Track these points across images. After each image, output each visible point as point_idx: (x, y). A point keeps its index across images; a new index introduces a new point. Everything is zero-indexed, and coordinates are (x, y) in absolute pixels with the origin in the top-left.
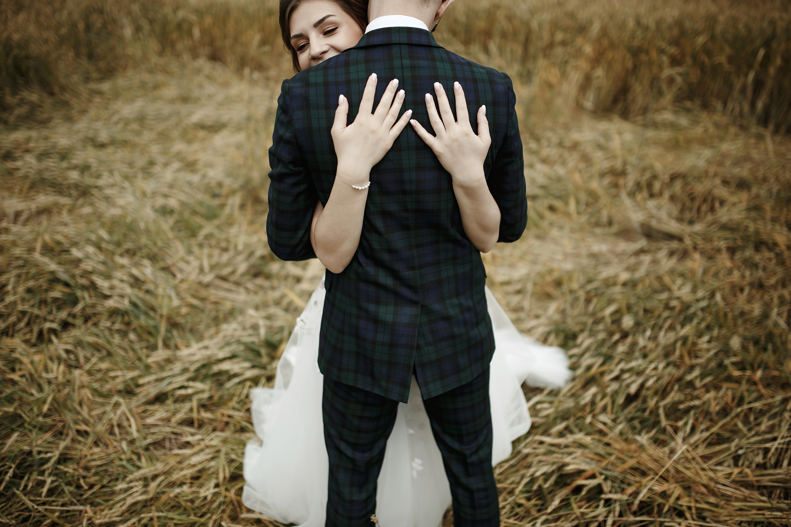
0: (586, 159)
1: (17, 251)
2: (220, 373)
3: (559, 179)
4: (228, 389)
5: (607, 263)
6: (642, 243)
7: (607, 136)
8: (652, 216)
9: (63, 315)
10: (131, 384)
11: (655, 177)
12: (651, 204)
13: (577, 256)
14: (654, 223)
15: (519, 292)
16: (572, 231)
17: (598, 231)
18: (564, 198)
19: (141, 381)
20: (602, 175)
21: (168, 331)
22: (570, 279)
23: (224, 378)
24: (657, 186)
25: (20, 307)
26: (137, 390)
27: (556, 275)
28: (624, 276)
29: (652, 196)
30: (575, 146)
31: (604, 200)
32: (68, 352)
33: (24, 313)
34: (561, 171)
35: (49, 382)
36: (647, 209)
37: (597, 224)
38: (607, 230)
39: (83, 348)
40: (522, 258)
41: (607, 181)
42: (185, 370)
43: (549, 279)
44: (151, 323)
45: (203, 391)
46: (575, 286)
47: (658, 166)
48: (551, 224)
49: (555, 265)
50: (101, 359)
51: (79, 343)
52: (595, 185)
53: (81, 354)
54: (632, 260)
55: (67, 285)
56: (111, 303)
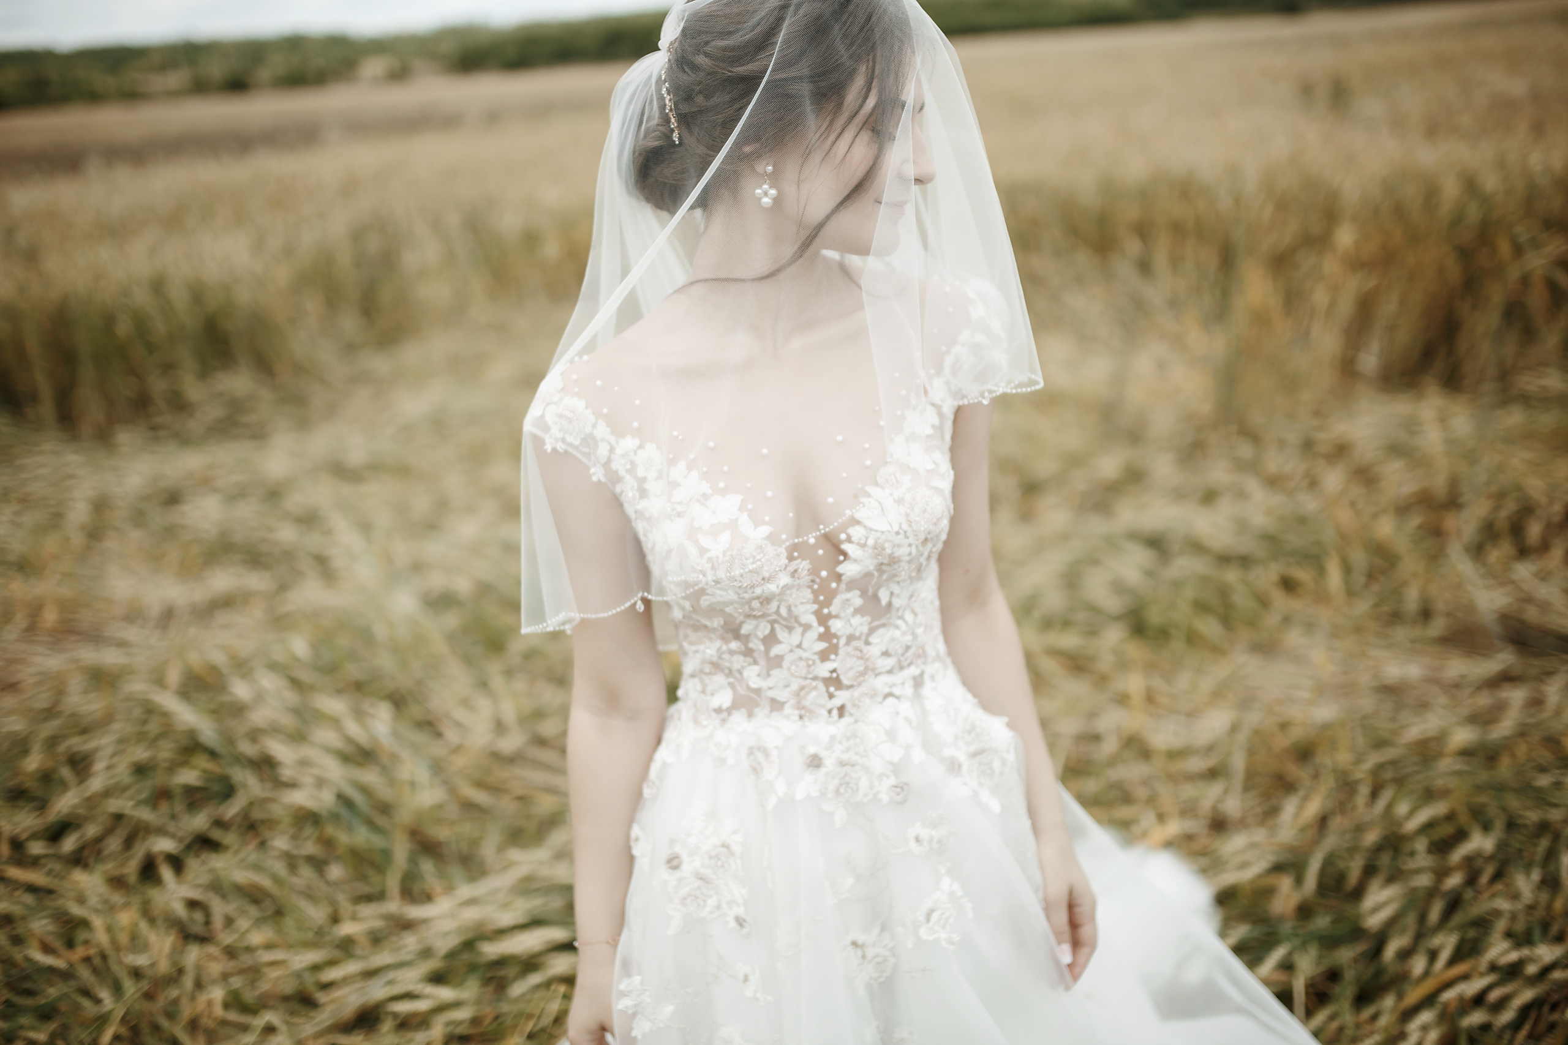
0: (1366, 476)
1: (137, 686)
2: (501, 962)
3: (1302, 521)
4: (516, 1000)
5: (1423, 706)
6: (1503, 659)
7: (1412, 426)
8: (1528, 599)
9: (199, 822)
10: (309, 980)
11: (1527, 510)
12: (1524, 571)
13: (1347, 689)
14: (1532, 614)
15: (1213, 774)
16: (1335, 633)
17: (1401, 633)
18: (1314, 559)
19: (332, 974)
20: (1402, 510)
21: (413, 860)
22: (1333, 745)
23: (510, 971)
24: (1534, 531)
25: (114, 805)
26: (322, 997)
27: (1296, 734)
28: (1463, 736)
29: (1523, 552)
30: (1341, 451)
31: (1411, 564)
32: (192, 904)
33: (118, 817)
34: (1310, 504)
35: (136, 973)
36: (1512, 582)
37: (1395, 617)
38: (1417, 632)
39: (224, 897)
40: (1217, 695)
41: (1415, 521)
42: (426, 953)
43: (1282, 742)
44: (377, 841)
45: (456, 1005)
46: (1343, 757)
47: (1535, 487)
48: (1287, 620)
49: (1296, 713)
50: (259, 922)
51: (217, 886)
52: (1386, 528)
53: (219, 908)
54: (1484, 700)
55: (213, 754)
56: (300, 798)
